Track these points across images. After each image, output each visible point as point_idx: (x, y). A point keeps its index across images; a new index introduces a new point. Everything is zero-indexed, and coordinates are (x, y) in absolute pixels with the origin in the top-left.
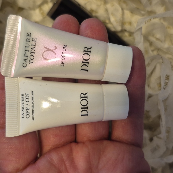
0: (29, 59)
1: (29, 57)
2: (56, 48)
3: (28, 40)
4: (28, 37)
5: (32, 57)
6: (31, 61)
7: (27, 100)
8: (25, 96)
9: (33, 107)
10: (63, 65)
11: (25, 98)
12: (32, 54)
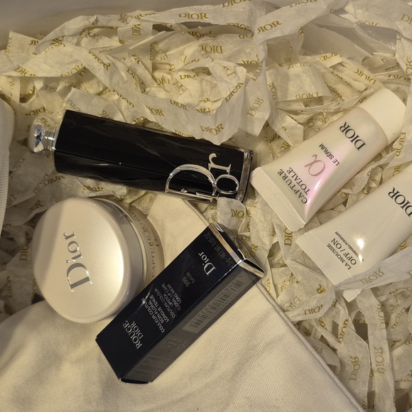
0: (302, 191)
1: (301, 190)
2: (316, 156)
3: (285, 177)
4: (283, 175)
5: (303, 187)
6: (306, 190)
7: (339, 246)
8: (332, 244)
9: (351, 248)
10: (337, 163)
11: (334, 247)
12: (301, 184)
